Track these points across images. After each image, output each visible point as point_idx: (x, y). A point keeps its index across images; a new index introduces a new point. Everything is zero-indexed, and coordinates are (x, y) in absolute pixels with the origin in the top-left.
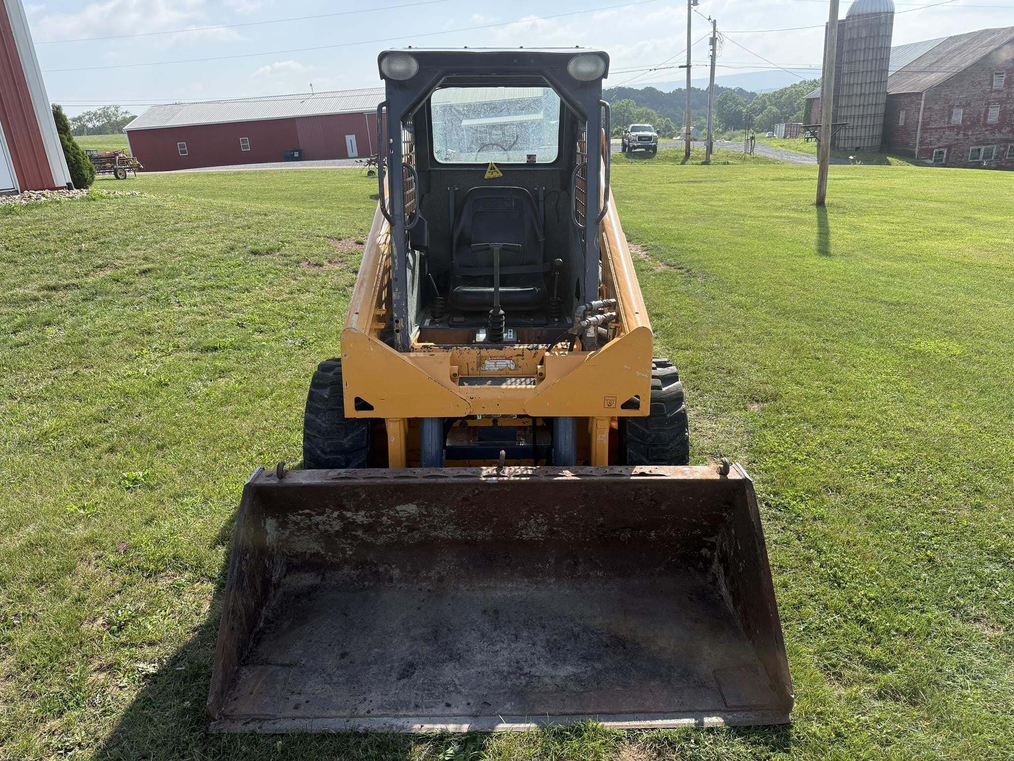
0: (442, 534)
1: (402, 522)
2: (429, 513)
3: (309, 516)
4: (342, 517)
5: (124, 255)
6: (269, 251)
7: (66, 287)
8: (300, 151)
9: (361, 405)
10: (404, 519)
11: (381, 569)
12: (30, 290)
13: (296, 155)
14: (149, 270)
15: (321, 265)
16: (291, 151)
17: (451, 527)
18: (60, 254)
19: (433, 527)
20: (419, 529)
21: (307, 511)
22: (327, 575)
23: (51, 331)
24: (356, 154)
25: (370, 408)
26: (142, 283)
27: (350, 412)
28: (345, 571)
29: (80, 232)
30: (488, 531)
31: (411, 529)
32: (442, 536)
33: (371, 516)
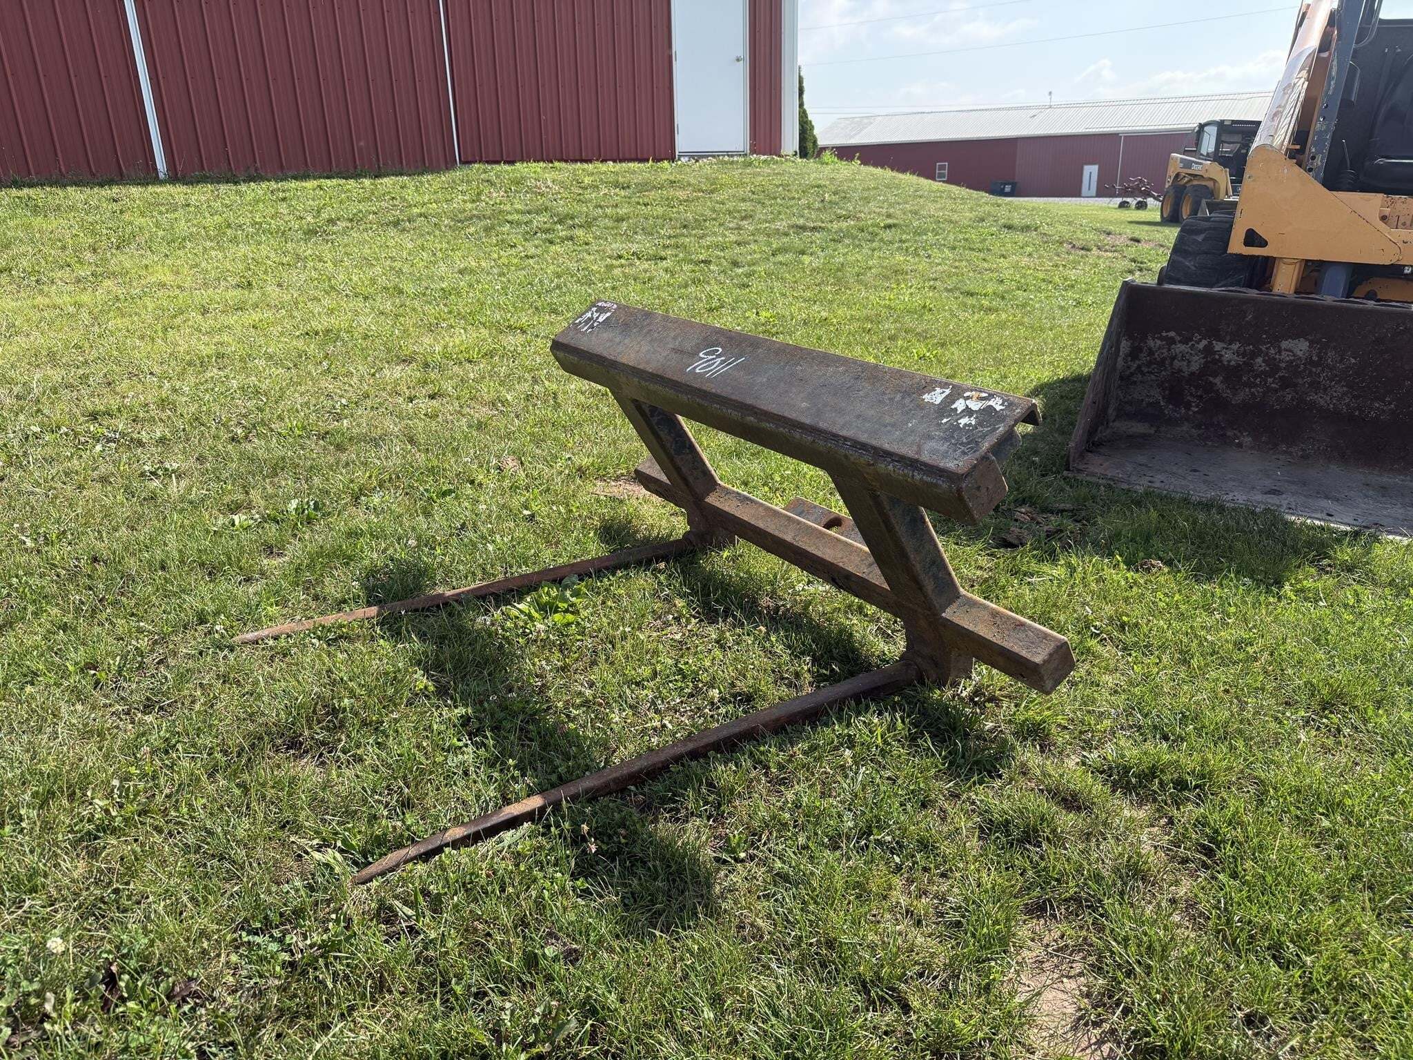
0: (1321, 400)
1: (1279, 369)
2: (1320, 358)
3: (1171, 341)
4: (1208, 350)
5: (866, 210)
6: (1026, 228)
7: (814, 229)
8: (1014, 185)
9: (1252, 238)
10: (1283, 365)
11: (1229, 433)
12: (781, 225)
13: (1008, 189)
14: (895, 225)
15: (1089, 250)
16: (1002, 184)
17: (1340, 389)
18: (804, 201)
19: (1315, 386)
20: (1295, 385)
21: (1172, 334)
22: (1163, 429)
23: (806, 259)
24: (1094, 191)
25: (1263, 243)
26: (887, 235)
27: (1237, 246)
28: (1184, 428)
29: (818, 187)
30: (1390, 403)
31: (1285, 383)
32: (1322, 402)
33: (1244, 354)
